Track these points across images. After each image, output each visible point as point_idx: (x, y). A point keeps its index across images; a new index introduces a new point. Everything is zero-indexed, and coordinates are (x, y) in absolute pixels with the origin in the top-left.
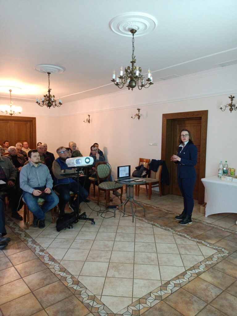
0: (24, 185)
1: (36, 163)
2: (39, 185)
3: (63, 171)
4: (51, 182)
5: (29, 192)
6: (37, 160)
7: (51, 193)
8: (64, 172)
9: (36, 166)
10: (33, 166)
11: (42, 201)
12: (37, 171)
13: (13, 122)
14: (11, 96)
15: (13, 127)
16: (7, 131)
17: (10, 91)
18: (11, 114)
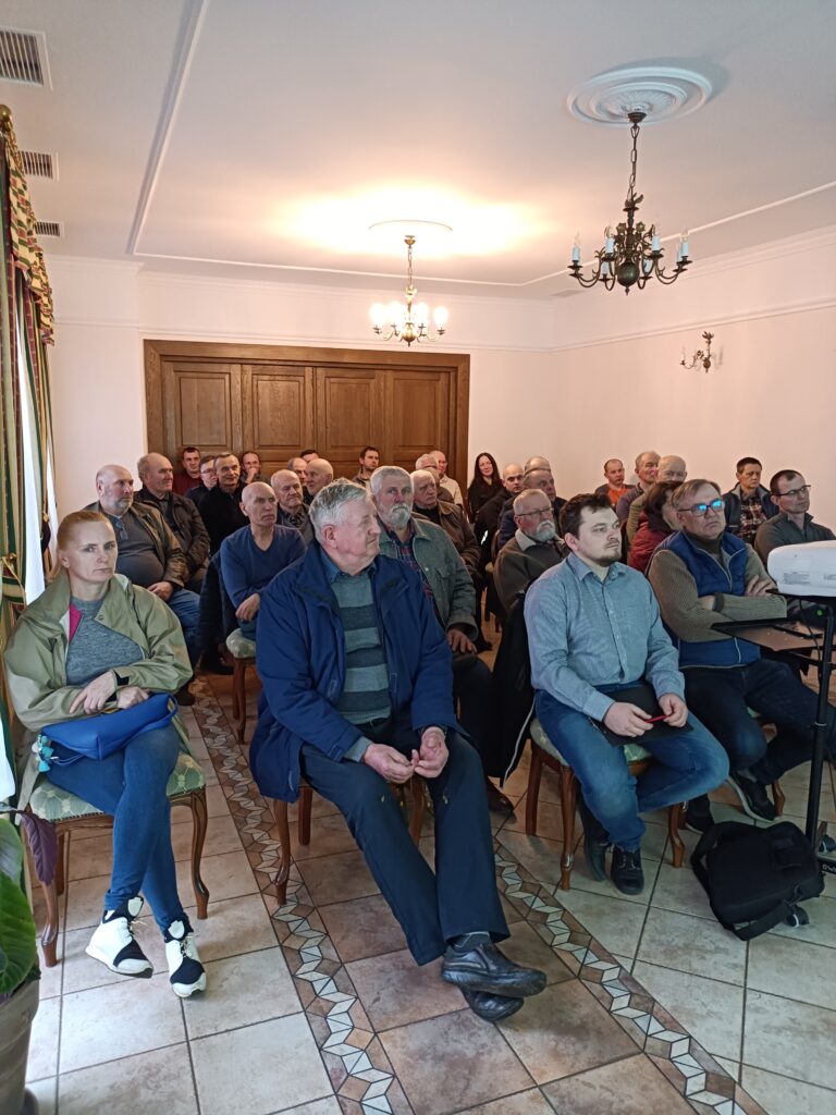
0: (557, 674)
1: (605, 562)
2: (622, 674)
3: (710, 602)
4: (669, 658)
5: (587, 710)
6: (607, 547)
7: (688, 727)
8: (718, 608)
9: (602, 573)
10: (591, 574)
11: (635, 758)
12: (610, 602)
13: (389, 373)
14: (410, 261)
15: (388, 393)
16: (368, 409)
17: (410, 242)
18: (409, 339)
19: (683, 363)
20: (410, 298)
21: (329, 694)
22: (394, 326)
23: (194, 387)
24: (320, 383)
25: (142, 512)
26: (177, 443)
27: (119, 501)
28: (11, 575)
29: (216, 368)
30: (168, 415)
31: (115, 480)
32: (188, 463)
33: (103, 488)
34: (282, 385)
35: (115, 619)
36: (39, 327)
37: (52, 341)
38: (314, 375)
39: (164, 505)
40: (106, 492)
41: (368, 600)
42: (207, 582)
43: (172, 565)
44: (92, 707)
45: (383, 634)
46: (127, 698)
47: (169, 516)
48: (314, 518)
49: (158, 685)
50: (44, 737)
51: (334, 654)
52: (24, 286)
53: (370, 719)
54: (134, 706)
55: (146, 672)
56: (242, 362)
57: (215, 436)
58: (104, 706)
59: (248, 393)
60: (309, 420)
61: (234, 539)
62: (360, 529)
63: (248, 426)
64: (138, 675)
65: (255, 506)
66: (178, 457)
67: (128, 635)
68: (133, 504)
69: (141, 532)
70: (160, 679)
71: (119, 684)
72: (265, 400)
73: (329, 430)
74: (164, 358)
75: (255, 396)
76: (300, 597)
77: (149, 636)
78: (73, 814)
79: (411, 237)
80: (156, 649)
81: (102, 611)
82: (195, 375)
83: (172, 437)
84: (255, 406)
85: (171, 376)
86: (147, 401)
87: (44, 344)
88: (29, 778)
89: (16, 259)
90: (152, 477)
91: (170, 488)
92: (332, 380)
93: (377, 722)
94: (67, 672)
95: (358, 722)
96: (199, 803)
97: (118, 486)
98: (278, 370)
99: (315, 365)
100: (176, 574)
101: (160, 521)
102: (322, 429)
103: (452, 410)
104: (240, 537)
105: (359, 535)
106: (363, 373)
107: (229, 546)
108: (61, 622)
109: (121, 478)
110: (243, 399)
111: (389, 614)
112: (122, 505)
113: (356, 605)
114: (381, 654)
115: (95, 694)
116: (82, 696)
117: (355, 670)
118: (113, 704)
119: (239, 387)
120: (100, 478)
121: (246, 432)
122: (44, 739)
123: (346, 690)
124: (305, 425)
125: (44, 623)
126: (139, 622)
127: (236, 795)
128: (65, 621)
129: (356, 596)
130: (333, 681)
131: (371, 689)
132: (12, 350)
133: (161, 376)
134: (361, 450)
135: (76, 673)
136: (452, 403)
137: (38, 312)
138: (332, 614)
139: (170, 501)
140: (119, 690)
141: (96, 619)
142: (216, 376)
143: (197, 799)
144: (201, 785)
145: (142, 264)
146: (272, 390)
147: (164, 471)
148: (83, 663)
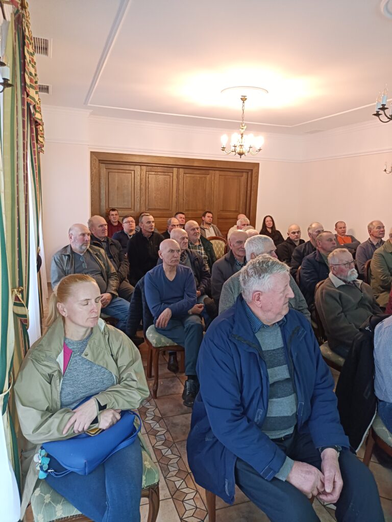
13: (217, 172)
14: (243, 110)
15: (216, 182)
16: (205, 190)
17: (244, 99)
18: (241, 154)
19: (385, 171)
20: (242, 131)
21: (256, 420)
22: (235, 146)
23: (116, 177)
24: (181, 176)
25: (95, 251)
26: (106, 206)
27: (83, 245)
28: (20, 300)
29: (127, 167)
30: (102, 192)
31: (80, 233)
32: (112, 217)
33: (73, 238)
34: (161, 177)
35: (96, 354)
36: (37, 142)
37: (42, 151)
38: (178, 172)
39: (104, 245)
40: (75, 241)
41: (279, 344)
42: (135, 296)
43: (111, 282)
44: (80, 430)
45: (293, 370)
46: (106, 421)
47: (108, 251)
48: (245, 284)
49: (127, 407)
50: (44, 451)
51: (260, 388)
52: (30, 117)
53: (283, 436)
54: (112, 426)
55: (118, 396)
56: (141, 164)
57: (126, 203)
58: (89, 427)
59: (144, 180)
60: (174, 196)
61: (153, 273)
62: (281, 295)
63: (143, 198)
64: (113, 400)
65: (168, 254)
66: (106, 213)
67: (105, 366)
68: (90, 247)
69: (94, 263)
70: (128, 402)
71: (100, 410)
72: (152, 186)
73: (184, 201)
74: (101, 161)
75: (147, 183)
76: (234, 344)
77: (119, 366)
78: (64, 516)
79: (244, 96)
80: (124, 376)
81: (87, 350)
82: (117, 171)
83: (103, 203)
84: (147, 188)
85: (104, 171)
86: (91, 184)
87: (39, 153)
88: (31, 481)
89: (28, 95)
90: (95, 230)
91: (107, 235)
92: (187, 175)
93: (286, 438)
94: (61, 399)
95: (273, 438)
96: (154, 495)
97: (81, 237)
98: (159, 169)
99: (179, 167)
100: (114, 288)
101: (104, 256)
102: (181, 201)
103: (249, 192)
104: (157, 271)
105: (280, 299)
106: (203, 171)
107: (150, 278)
108: (57, 360)
109: (84, 232)
110: (141, 184)
111: (297, 357)
112: (84, 247)
113: (272, 349)
114: (291, 386)
115: (82, 418)
116: (72, 420)
117: (274, 400)
118: (96, 426)
119: (139, 178)
120: (71, 232)
121: (142, 202)
122: (43, 452)
123: (268, 415)
124: (172, 199)
125: (45, 363)
126: (112, 355)
127: (158, 444)
128: (60, 359)
129: (271, 341)
130: (259, 410)
131: (286, 415)
132: (24, 154)
133: (99, 170)
134: (202, 213)
135: (67, 399)
136: (249, 189)
137: (37, 134)
138: (259, 359)
139: (107, 242)
140: (100, 414)
141: (83, 355)
142: (127, 171)
143: (153, 492)
144: (156, 481)
145: (91, 111)
146: (156, 180)
147: (102, 226)
148: (73, 391)
